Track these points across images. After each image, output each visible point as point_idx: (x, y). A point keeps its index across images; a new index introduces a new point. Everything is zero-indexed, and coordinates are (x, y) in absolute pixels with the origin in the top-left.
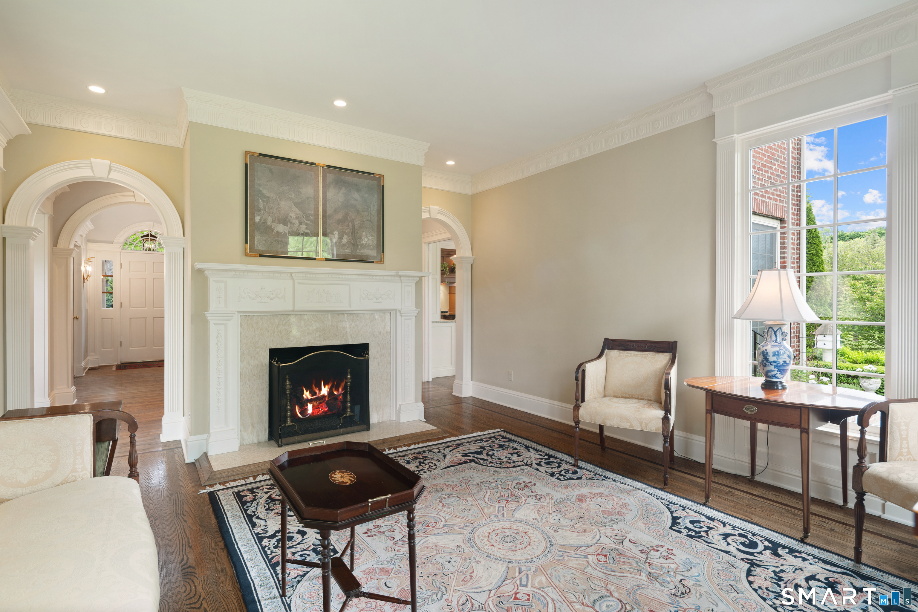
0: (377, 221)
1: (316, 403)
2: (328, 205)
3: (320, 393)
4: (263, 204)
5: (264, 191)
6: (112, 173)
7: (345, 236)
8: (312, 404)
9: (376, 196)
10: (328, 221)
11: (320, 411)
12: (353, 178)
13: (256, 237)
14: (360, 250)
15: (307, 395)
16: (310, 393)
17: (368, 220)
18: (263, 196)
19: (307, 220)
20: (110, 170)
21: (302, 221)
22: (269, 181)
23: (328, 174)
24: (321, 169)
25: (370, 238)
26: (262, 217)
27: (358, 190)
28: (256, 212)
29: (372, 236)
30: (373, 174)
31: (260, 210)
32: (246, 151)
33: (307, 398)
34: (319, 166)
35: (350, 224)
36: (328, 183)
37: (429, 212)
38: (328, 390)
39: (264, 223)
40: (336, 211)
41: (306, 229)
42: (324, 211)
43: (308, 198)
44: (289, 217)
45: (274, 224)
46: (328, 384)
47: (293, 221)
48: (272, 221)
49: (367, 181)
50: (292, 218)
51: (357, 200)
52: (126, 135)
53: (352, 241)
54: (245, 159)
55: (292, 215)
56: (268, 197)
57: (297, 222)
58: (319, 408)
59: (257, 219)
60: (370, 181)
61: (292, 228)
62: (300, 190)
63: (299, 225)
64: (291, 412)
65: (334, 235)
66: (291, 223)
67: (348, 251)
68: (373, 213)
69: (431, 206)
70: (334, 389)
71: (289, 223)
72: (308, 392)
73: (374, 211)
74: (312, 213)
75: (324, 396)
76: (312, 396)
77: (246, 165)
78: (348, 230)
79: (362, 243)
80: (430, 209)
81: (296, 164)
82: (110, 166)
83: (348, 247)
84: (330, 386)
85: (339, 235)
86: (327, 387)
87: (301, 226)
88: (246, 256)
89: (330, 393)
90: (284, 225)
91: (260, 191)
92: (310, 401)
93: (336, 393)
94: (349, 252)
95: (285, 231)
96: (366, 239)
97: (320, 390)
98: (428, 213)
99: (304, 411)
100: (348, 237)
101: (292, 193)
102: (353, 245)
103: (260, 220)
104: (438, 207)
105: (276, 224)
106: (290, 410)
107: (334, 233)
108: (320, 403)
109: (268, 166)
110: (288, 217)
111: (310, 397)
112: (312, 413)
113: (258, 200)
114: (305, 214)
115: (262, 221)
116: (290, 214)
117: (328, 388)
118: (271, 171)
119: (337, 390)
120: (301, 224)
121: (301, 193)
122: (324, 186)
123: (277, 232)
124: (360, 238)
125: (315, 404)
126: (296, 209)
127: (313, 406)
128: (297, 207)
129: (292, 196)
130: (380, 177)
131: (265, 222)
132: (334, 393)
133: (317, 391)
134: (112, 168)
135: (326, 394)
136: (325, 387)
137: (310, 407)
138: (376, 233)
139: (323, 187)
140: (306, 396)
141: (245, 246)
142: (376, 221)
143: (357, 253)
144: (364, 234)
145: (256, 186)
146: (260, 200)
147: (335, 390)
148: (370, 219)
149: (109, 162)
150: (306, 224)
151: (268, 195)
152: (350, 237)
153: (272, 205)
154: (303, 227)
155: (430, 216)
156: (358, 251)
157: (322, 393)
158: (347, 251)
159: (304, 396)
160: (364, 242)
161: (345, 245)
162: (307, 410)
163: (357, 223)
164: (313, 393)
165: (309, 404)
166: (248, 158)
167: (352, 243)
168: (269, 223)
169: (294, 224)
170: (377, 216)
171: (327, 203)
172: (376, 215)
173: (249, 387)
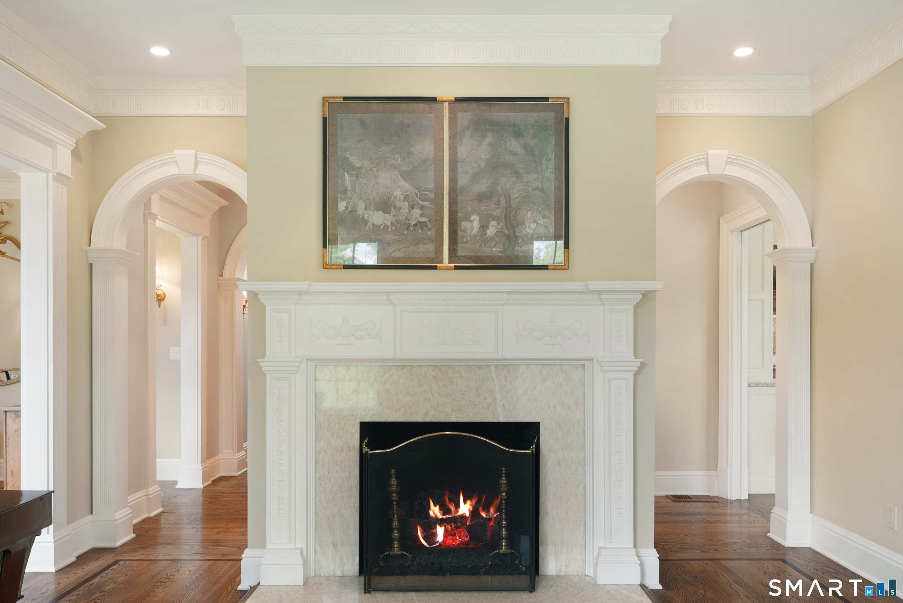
0: (555, 188)
1: (451, 526)
2: (460, 170)
3: (458, 512)
4: (351, 180)
5: (352, 159)
6: (200, 166)
7: (493, 223)
8: (443, 528)
9: (553, 141)
10: (460, 198)
11: (456, 539)
12: (508, 114)
13: (339, 237)
14: (521, 247)
15: (435, 511)
16: (440, 509)
17: (537, 189)
18: (352, 167)
19: (422, 201)
20: (196, 164)
21: (414, 202)
22: (361, 141)
23: (459, 114)
24: (446, 105)
25: (541, 222)
26: (349, 203)
27: (518, 135)
28: (340, 196)
29: (544, 217)
30: (546, 99)
31: (345, 192)
32: (324, 98)
33: (436, 516)
34: (442, 102)
35: (503, 200)
36: (459, 128)
37: (707, 163)
38: (471, 509)
39: (352, 212)
40: (475, 177)
41: (421, 215)
42: (453, 180)
43: (425, 161)
44: (393, 199)
45: (368, 211)
46: (471, 499)
47: (399, 204)
48: (364, 207)
49: (536, 114)
50: (398, 198)
51: (515, 154)
52: (215, 111)
53: (506, 232)
54: (323, 109)
55: (398, 193)
56: (359, 168)
57: (406, 205)
58: (454, 535)
59: (342, 206)
60: (542, 114)
61: (397, 216)
62: (411, 149)
63: (410, 211)
64: (399, 532)
65: (471, 222)
66: (395, 208)
67: (498, 249)
68: (546, 175)
69: (709, 152)
70: (481, 509)
71: (392, 208)
72: (437, 507)
73: (549, 170)
74: (432, 186)
75: (463, 517)
76: (443, 515)
77: (325, 120)
78: (499, 211)
79: (524, 232)
80: (707, 157)
81: (404, 105)
82: (196, 158)
83: (497, 243)
84: (474, 502)
85: (480, 222)
86: (468, 503)
87: (413, 211)
88: (324, 268)
89: (474, 512)
90: (384, 212)
91: (347, 159)
92: (441, 522)
93: (484, 515)
94: (500, 252)
95: (386, 222)
96: (533, 226)
97: (457, 506)
98: (703, 167)
99: (430, 536)
100: (498, 224)
101: (397, 156)
102: (508, 237)
103: (346, 208)
104: (726, 152)
105: (371, 212)
106: (397, 529)
107: (472, 219)
108: (457, 527)
109: (359, 115)
110: (390, 198)
111: (440, 516)
112: (444, 541)
113: (343, 175)
114: (419, 189)
115: (350, 209)
116: (395, 193)
117: (471, 505)
118: (362, 122)
119: (487, 511)
120: (413, 208)
121: (412, 155)
122: (452, 137)
123: (373, 224)
124: (523, 223)
125: (449, 527)
126: (405, 182)
127: (446, 531)
128: (405, 180)
129: (397, 161)
130: (561, 101)
131: (354, 211)
132: (481, 515)
133: (453, 508)
134: (198, 160)
135: (468, 514)
136: (465, 503)
137: (440, 531)
138: (553, 212)
139: (450, 138)
140: (434, 513)
141: (323, 251)
142: (553, 187)
143: (515, 253)
144: (529, 215)
145: (339, 153)
146: (346, 175)
147: (484, 510)
148: (540, 186)
149: (193, 152)
150: (422, 207)
151: (358, 165)
152: (502, 224)
153: (364, 181)
154: (417, 212)
155: (709, 172)
156: (517, 248)
157: (461, 512)
158: (496, 250)
159: (431, 513)
160: (528, 230)
161: (492, 239)
162: (435, 535)
163: (515, 194)
164: (445, 510)
165: (438, 527)
166: (327, 108)
167: (506, 235)
168: (360, 212)
169: (400, 208)
170: (556, 179)
171: (459, 165)
172: (553, 177)
173: (330, 482)
